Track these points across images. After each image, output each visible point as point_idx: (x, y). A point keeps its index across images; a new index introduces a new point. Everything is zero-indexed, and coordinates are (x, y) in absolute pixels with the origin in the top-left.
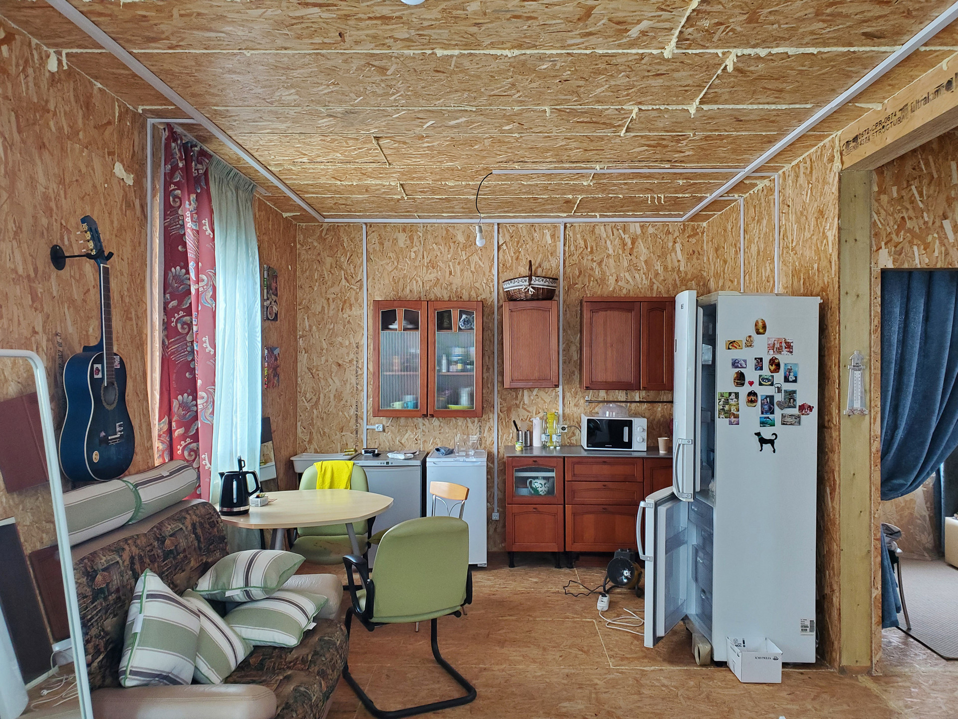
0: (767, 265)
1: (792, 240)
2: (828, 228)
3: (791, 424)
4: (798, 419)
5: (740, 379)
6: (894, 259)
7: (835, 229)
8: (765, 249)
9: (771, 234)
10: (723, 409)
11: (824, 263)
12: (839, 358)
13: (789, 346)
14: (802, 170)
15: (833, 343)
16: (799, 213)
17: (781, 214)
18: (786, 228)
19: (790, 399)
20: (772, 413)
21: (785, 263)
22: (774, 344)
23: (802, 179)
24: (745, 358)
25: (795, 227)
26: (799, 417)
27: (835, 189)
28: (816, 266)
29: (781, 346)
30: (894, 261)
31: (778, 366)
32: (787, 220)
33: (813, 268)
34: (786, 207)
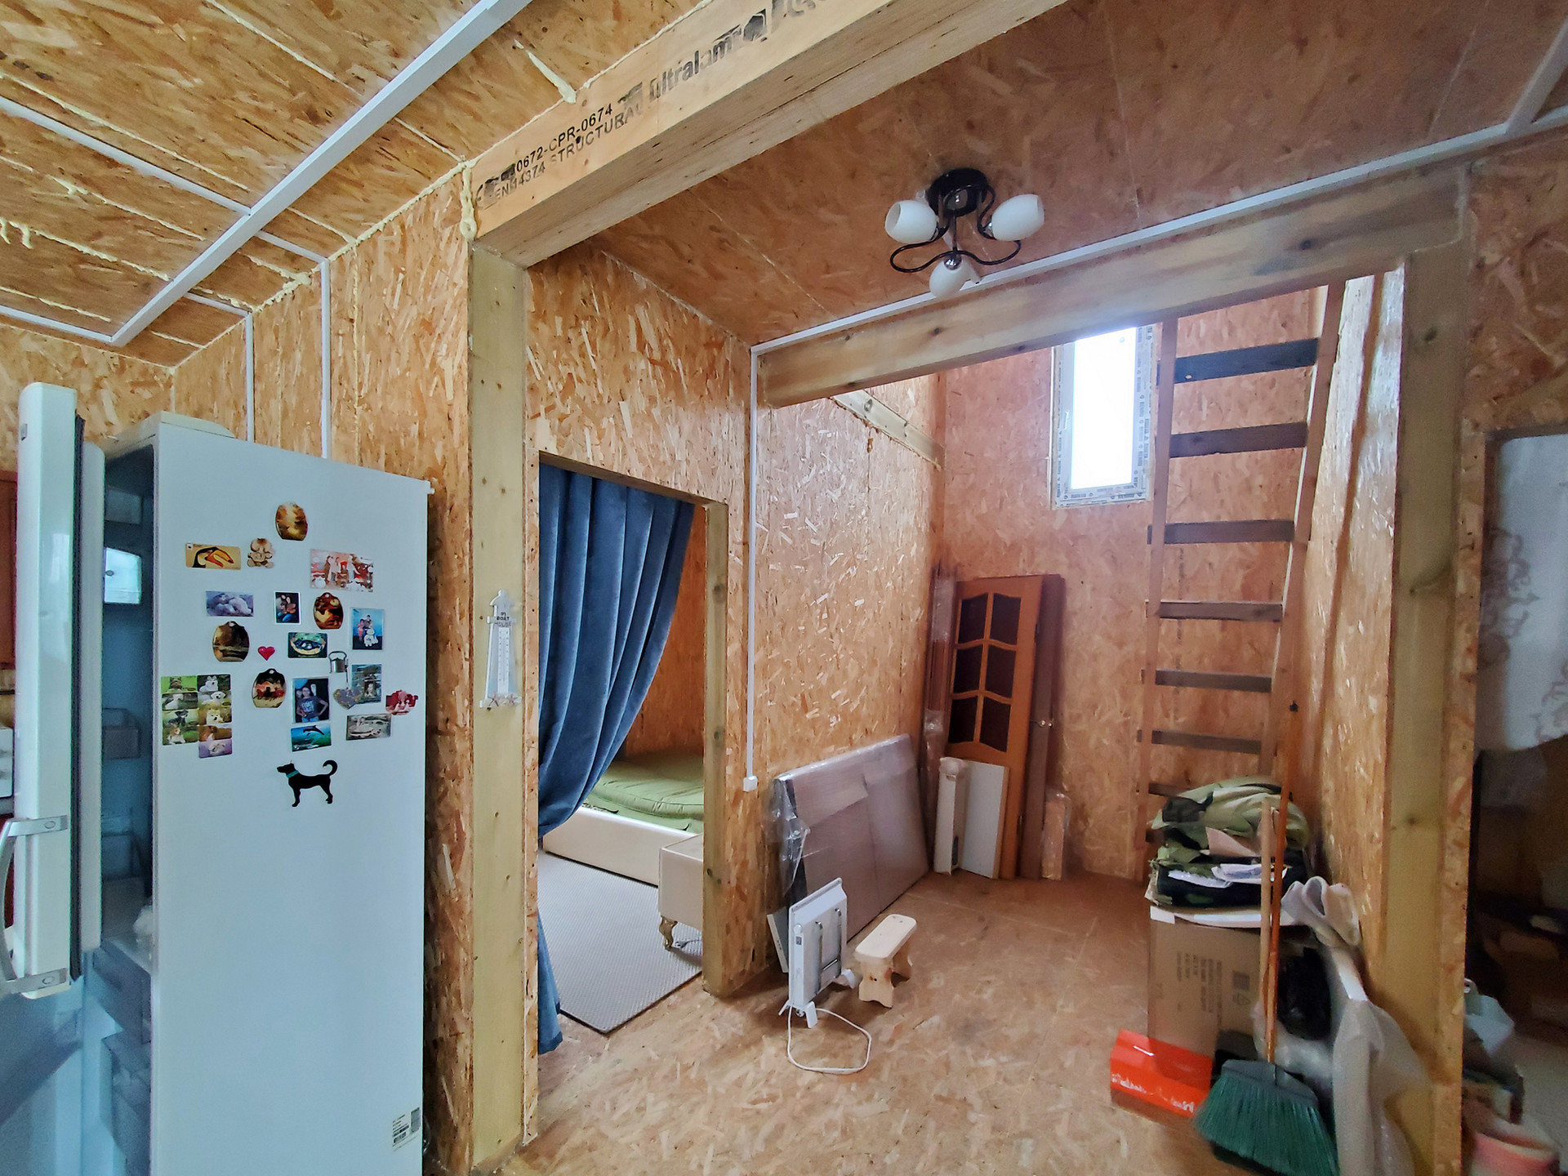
0: (305, 434)
1: (361, 385)
2: (444, 352)
3: (370, 737)
4: (384, 726)
5: (234, 642)
6: (558, 440)
7: (459, 354)
8: (300, 404)
9: (312, 378)
10: (180, 721)
11: (436, 421)
12: (471, 601)
13: (363, 572)
14: (382, 247)
15: (456, 574)
16: (374, 331)
17: (334, 338)
18: (345, 364)
19: (366, 686)
20: (325, 716)
21: (343, 428)
22: (328, 564)
23: (382, 265)
24: (248, 592)
25: (367, 358)
26: (387, 720)
27: (460, 276)
28: (415, 429)
29: (345, 572)
30: (559, 444)
31: (338, 614)
32: (349, 345)
33: (407, 434)
34: (346, 323)
